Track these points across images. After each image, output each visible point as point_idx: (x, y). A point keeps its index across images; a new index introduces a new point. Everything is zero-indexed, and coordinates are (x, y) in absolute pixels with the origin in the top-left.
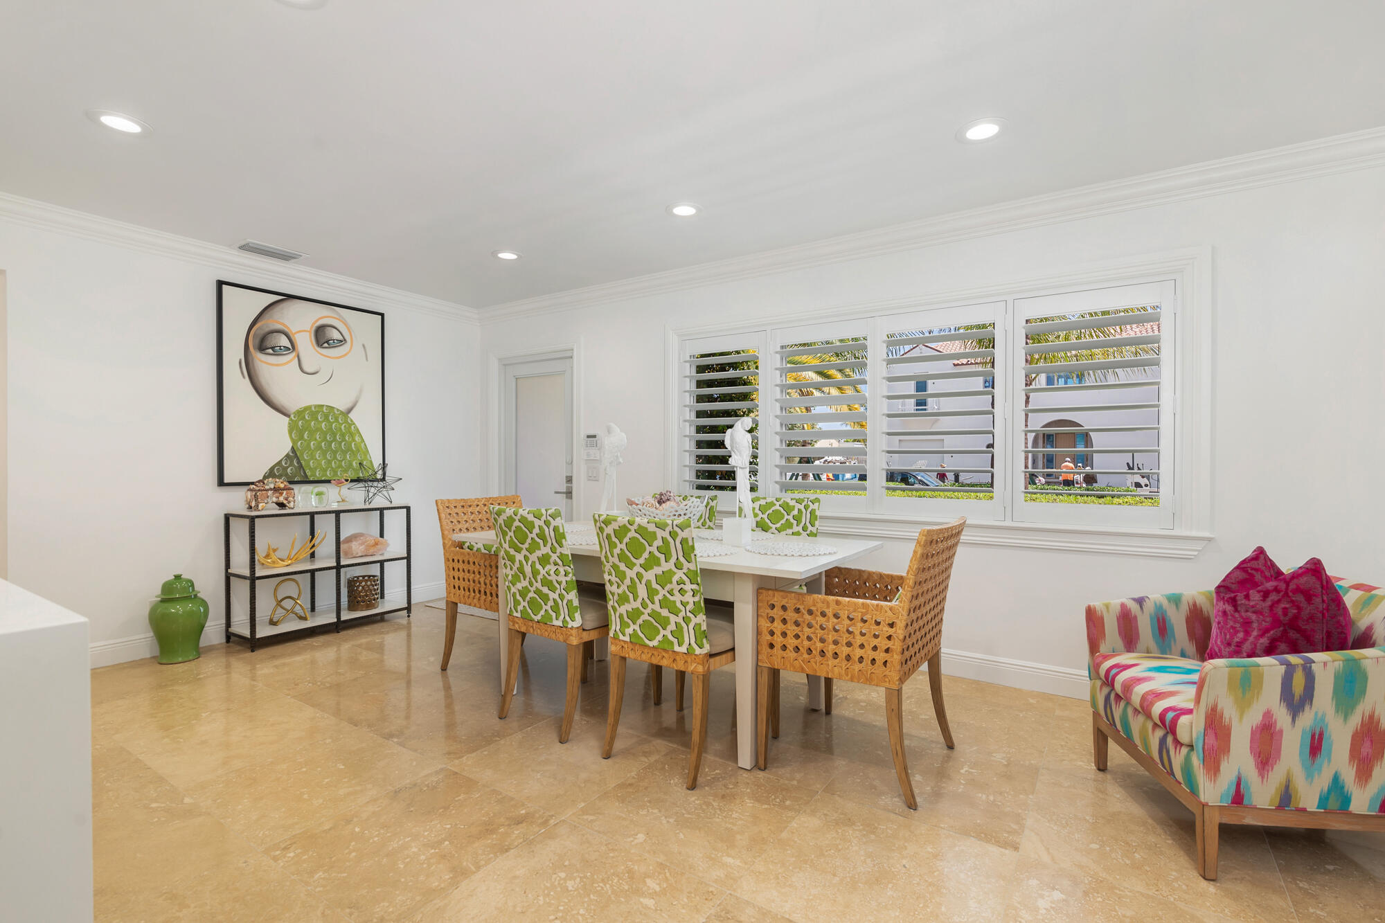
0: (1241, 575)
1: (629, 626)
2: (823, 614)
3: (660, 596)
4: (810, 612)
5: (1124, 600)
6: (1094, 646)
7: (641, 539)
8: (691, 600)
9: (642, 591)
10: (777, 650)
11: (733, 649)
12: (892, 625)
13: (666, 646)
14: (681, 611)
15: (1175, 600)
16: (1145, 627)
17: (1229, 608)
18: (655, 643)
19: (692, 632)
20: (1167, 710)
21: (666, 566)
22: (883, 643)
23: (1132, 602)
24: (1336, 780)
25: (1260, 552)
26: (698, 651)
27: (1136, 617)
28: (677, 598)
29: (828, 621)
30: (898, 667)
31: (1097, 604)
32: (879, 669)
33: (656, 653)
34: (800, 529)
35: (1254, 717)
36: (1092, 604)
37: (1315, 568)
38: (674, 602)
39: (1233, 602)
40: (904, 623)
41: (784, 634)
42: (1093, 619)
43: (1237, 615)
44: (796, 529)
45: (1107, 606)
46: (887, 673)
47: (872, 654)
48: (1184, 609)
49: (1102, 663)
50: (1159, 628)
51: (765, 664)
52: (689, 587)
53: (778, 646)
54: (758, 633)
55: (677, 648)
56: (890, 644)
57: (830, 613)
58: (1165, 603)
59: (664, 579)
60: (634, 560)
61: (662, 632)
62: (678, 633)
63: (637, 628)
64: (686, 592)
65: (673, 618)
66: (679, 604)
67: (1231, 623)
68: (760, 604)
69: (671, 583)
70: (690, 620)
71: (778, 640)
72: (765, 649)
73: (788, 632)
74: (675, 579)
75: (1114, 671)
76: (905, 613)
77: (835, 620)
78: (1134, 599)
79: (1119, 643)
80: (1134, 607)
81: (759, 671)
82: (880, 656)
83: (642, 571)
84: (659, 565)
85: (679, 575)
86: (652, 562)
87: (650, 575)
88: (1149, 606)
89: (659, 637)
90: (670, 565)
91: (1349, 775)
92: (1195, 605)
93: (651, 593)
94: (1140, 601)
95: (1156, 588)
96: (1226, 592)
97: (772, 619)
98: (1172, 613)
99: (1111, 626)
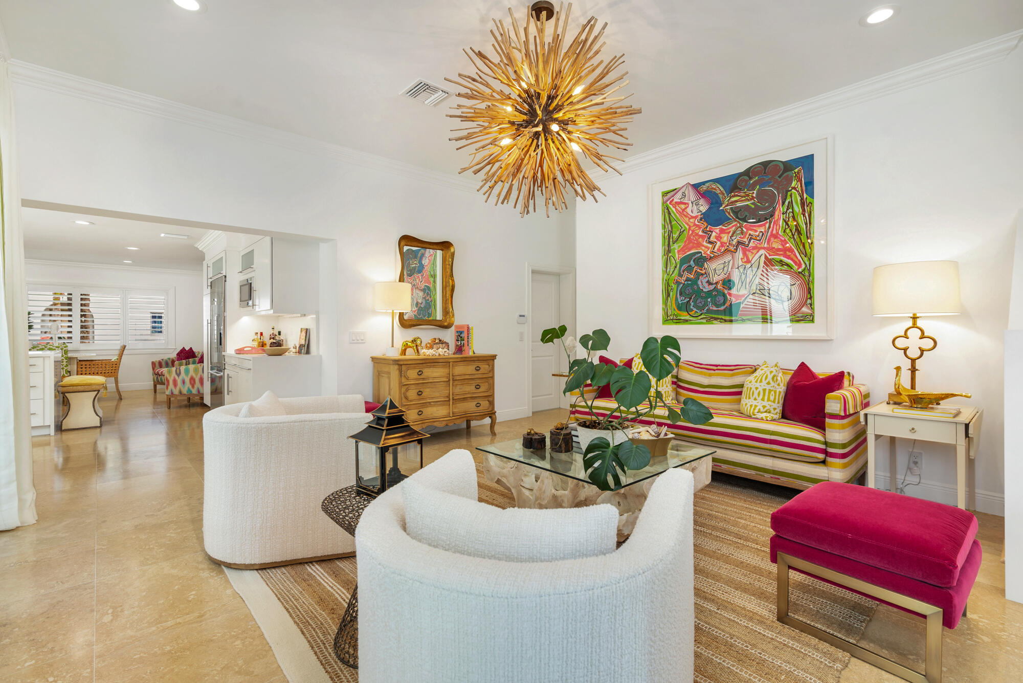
0: (180, 352)
5: (159, 360)
6: (153, 369)
8: (65, 364)
12: (116, 365)
15: (169, 359)
16: (163, 364)
17: (178, 358)
19: (64, 371)
22: (114, 368)
23: (161, 360)
24: (189, 388)
25: (184, 348)
31: (154, 360)
32: (113, 374)
35: (172, 378)
37: (191, 348)
41: (86, 371)
42: (153, 364)
46: (115, 374)
47: (111, 371)
48: (171, 360)
49: (155, 371)
50: (167, 364)
52: (65, 360)
53: (84, 374)
56: (116, 368)
57: (97, 363)
70: (64, 368)
75: (158, 372)
79: (158, 367)
82: (113, 371)
85: (63, 358)
88: (164, 361)
91: (190, 387)
92: (173, 359)
95: (166, 357)
96: (178, 354)
97: (82, 368)
98: (168, 361)
99: (157, 365)
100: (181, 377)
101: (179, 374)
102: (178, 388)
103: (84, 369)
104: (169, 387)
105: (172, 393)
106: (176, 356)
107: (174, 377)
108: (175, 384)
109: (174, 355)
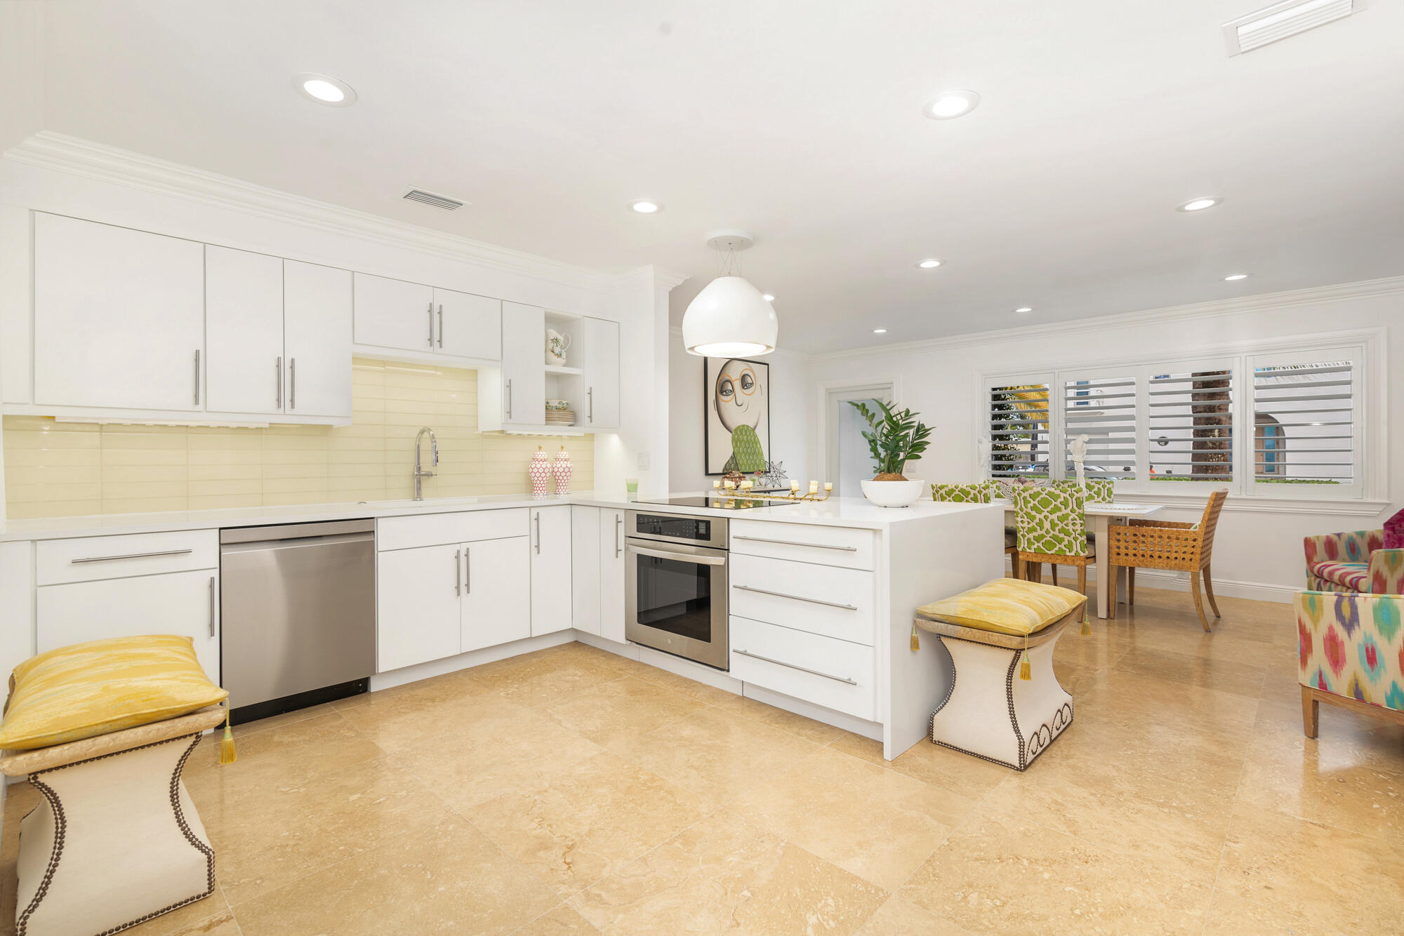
0: (1399, 517)
1: (1034, 544)
2: (1152, 537)
3: (1060, 527)
4: (1143, 536)
5: (1328, 534)
6: (1309, 559)
7: (1049, 498)
8: (1079, 529)
9: (1047, 525)
10: (1122, 556)
11: (1094, 557)
12: (1195, 540)
13: (1061, 553)
14: (1072, 534)
15: (1362, 534)
16: (1342, 548)
17: (1390, 532)
18: (1053, 552)
19: (1078, 545)
20: (1353, 578)
21: (1064, 512)
22: (1190, 550)
23: (1334, 536)
26: (1082, 554)
27: (1336, 543)
28: (1070, 527)
29: (1155, 540)
30: (1199, 561)
31: (1311, 535)
32: (1187, 563)
33: (1052, 557)
34: (1100, 499)
36: (1308, 536)
38: (1068, 530)
39: (1393, 529)
40: (1202, 539)
41: (1127, 548)
42: (1309, 545)
43: (1395, 535)
44: (1097, 499)
45: (1318, 537)
46: (1192, 564)
47: (1183, 556)
48: (1367, 539)
49: (1315, 566)
50: (1351, 549)
51: (1114, 563)
52: (1078, 522)
53: (1122, 554)
54: (1109, 547)
55: (1068, 554)
56: (1193, 550)
57: (1156, 535)
58: (1355, 536)
59: (1063, 518)
60: (1043, 509)
61: (1058, 546)
62: (1069, 546)
63: (1040, 545)
64: (1076, 524)
65: (1066, 538)
66: (1071, 531)
67: (1392, 540)
68: (1111, 533)
69: (1068, 520)
70: (1078, 538)
71: (1123, 551)
72: (1114, 556)
73: (1129, 547)
74: (1070, 518)
75: (1322, 568)
76: (1203, 534)
77: (1159, 539)
78: (1335, 534)
79: (1326, 556)
80: (1335, 538)
81: (1110, 567)
82: (1188, 556)
83: (1048, 514)
84: (1060, 511)
85: (1073, 516)
86: (1057, 509)
87: (1054, 517)
88: (1344, 538)
89: (1057, 549)
90: (1068, 511)
92: (1373, 536)
93: (1053, 525)
94: (1339, 535)
95: (1349, 528)
96: (1389, 525)
97: (1119, 541)
98: (1359, 541)
99: (1320, 548)
100: (1358, 635)
101: (1351, 623)
102: (1347, 672)
103: (1122, 544)
104: (1309, 661)
105: (1323, 686)
106: (1382, 528)
107: (1331, 628)
108: (1336, 659)
109: (1376, 526)
